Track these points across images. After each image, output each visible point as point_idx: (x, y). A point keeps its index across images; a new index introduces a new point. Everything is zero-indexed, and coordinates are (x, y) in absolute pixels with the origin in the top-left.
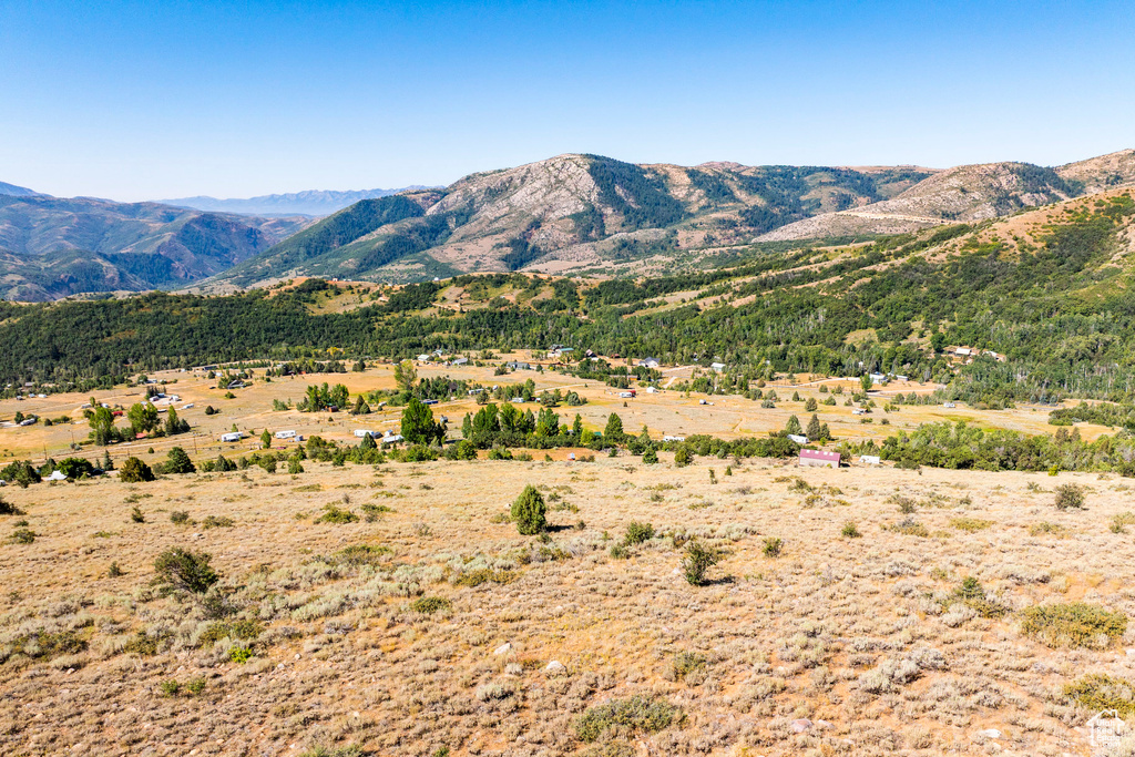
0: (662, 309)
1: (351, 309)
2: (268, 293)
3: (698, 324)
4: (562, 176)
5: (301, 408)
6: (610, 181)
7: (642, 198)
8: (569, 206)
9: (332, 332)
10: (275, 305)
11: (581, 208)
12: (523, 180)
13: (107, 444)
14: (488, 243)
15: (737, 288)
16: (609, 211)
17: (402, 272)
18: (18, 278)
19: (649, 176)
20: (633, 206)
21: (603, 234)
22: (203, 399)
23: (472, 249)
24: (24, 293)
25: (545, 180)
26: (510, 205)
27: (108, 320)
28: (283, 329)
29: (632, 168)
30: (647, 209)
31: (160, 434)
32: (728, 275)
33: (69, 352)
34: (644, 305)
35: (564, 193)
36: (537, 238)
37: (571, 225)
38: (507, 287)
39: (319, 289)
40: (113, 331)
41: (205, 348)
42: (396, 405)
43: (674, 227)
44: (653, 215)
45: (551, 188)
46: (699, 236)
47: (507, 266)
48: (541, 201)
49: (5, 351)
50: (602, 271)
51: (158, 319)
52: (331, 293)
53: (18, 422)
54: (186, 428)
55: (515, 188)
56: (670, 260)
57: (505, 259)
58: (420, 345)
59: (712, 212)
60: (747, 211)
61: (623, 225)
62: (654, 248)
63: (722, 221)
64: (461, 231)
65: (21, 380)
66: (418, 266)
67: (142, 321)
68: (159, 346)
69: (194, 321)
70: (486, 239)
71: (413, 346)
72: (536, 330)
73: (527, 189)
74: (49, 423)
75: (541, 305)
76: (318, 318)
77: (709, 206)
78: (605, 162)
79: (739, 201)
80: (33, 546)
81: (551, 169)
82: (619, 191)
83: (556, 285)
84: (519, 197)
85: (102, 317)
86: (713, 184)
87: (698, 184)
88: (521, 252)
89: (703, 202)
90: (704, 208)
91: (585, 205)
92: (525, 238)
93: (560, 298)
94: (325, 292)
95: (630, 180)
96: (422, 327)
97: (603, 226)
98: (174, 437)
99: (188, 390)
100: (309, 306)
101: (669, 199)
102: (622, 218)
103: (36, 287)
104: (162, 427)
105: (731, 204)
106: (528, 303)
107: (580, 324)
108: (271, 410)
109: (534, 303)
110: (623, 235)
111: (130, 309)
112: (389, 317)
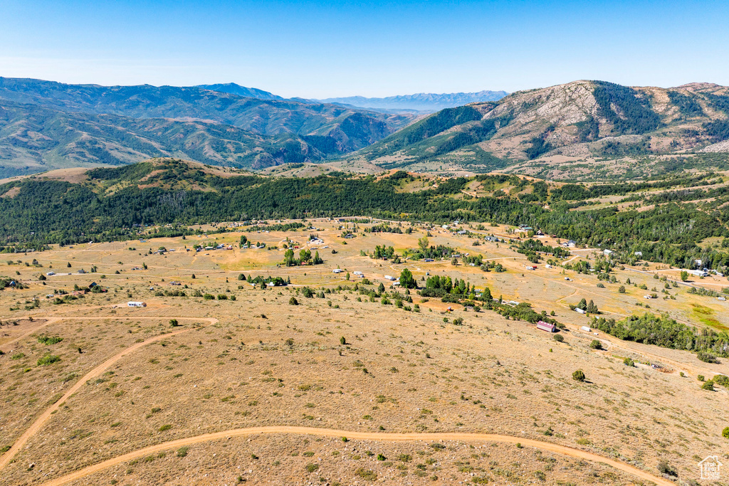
0: (593, 208)
1: (417, 191)
2: (376, 178)
3: (611, 221)
4: (574, 96)
5: (371, 257)
6: (607, 100)
7: (630, 112)
8: (576, 116)
9: (405, 204)
10: (378, 186)
11: (584, 118)
12: (548, 98)
13: (290, 266)
14: (517, 140)
15: (648, 198)
16: (604, 121)
17: (461, 157)
18: (260, 149)
19: (638, 96)
20: (622, 118)
21: (597, 136)
22: (333, 243)
23: (507, 143)
24: (262, 158)
25: (562, 99)
26: (537, 115)
27: (299, 189)
28: (380, 200)
29: (627, 90)
30: (632, 120)
31: (310, 264)
32: (650, 186)
33: (280, 204)
34: (585, 203)
35: (574, 108)
36: (551, 138)
37: (575, 130)
38: (507, 183)
39: (403, 177)
40: (300, 195)
41: (341, 207)
42: (414, 260)
43: (648, 134)
44: (635, 125)
45: (565, 104)
46: (667, 141)
47: (528, 156)
48: (558, 112)
49: (253, 201)
50: (585, 166)
51: (322, 190)
52: (409, 180)
53: (258, 246)
54: (321, 262)
55: (542, 103)
56: (634, 161)
57: (527, 151)
58: (448, 217)
59: (681, 124)
60: (709, 124)
61: (612, 131)
62: (631, 148)
63: (687, 131)
64: (502, 131)
65: (259, 217)
66: (472, 153)
67: (314, 190)
68: (320, 204)
69: (338, 192)
70: (517, 137)
71: (444, 217)
72: (515, 213)
73: (550, 104)
74: (269, 249)
75: (522, 197)
76: (399, 195)
77: (681, 119)
78: (606, 87)
79: (705, 115)
81: (567, 91)
82: (613, 107)
83: (535, 185)
84: (543, 110)
85: (296, 187)
86: (686, 102)
87: (675, 102)
88: (538, 148)
89: (676, 116)
90: (676, 120)
91: (587, 116)
92: (543, 137)
93: (536, 193)
94: (405, 179)
95: (623, 99)
96: (452, 205)
97: (597, 131)
98: (316, 266)
99: (328, 236)
100: (396, 187)
101: (650, 114)
102: (612, 126)
103: (268, 155)
104: (312, 260)
105: (698, 118)
106: (516, 196)
107: (543, 212)
108: (358, 255)
109: (519, 195)
110: (610, 139)
111: (309, 183)
112: (436, 197)
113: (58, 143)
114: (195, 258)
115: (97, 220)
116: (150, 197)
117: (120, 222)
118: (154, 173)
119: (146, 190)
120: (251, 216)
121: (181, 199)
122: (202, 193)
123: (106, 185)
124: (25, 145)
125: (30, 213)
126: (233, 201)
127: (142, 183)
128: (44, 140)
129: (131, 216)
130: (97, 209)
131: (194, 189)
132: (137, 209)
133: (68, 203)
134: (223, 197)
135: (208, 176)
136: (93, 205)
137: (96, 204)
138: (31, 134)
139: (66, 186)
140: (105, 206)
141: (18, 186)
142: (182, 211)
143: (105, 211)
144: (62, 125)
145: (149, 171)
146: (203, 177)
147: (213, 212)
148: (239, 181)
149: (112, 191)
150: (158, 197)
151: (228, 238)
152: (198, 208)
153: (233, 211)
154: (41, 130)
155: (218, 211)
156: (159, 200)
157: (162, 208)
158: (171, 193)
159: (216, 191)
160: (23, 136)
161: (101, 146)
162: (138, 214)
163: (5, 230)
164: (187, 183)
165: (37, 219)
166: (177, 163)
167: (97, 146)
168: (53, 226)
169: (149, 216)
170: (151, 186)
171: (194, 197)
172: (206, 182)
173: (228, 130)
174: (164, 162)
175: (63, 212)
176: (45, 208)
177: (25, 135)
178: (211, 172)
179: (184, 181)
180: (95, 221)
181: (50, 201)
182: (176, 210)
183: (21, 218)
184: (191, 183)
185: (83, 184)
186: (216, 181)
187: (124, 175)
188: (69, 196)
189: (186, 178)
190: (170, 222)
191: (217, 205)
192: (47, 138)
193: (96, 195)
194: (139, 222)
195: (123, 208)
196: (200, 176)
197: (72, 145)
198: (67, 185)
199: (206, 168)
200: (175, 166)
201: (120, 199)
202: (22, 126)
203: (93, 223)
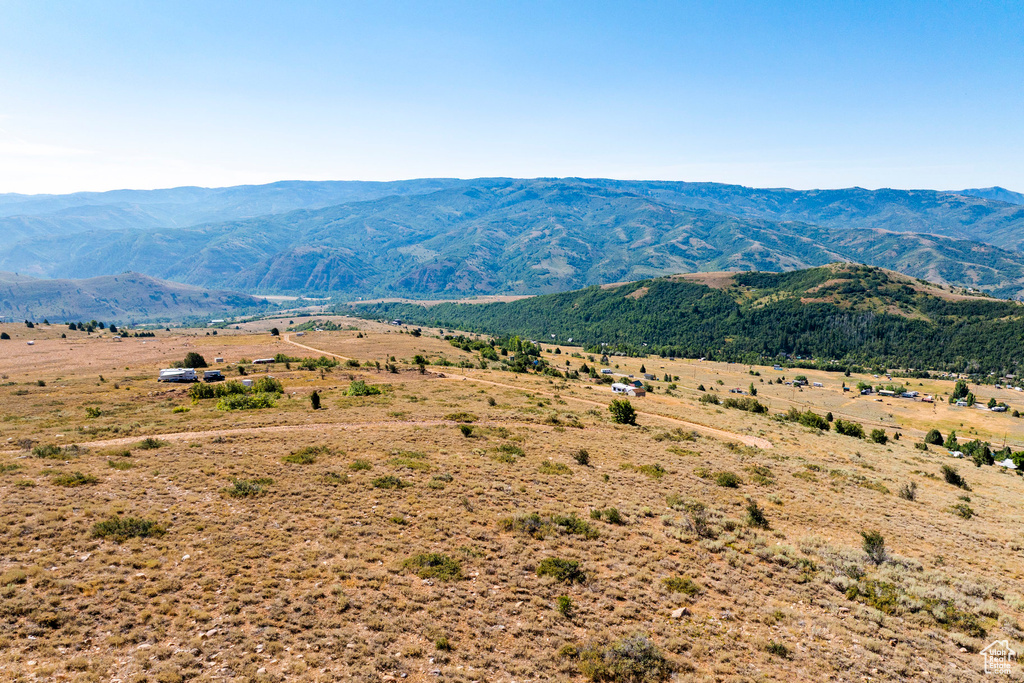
49: (999, 343)
53: (990, 407)
65: (1004, 371)
74: (1017, 414)
80: (969, 522)
113: (721, 253)
114: (853, 401)
115: (731, 340)
116: (815, 316)
117: (761, 346)
118: (830, 283)
119: (812, 306)
120: (989, 368)
121: (864, 325)
122: (904, 320)
123: (757, 295)
124: (683, 254)
125: (650, 319)
126: (957, 339)
127: (809, 295)
128: (705, 248)
129: (778, 341)
130: (734, 324)
131: (890, 312)
132: (790, 332)
133: (699, 312)
134: (939, 330)
135: (919, 296)
136: (732, 318)
137: (734, 317)
138: (693, 241)
139: (703, 291)
140: (746, 322)
141: (647, 286)
142: (861, 345)
143: (744, 328)
144: (731, 232)
145: (823, 279)
146: (909, 296)
147: (916, 352)
148: (975, 309)
149: (761, 303)
150: (828, 318)
151: (930, 386)
152: (891, 343)
153: (952, 355)
154: (706, 237)
155: (924, 352)
156: (828, 323)
157: (830, 335)
158: (850, 315)
159: (928, 320)
160: (683, 243)
161: (774, 261)
162: (790, 339)
163: (617, 336)
164: (880, 302)
165: (655, 328)
166: (870, 270)
167: (768, 259)
168: (672, 340)
169: (807, 344)
170: (820, 300)
171: (887, 324)
172: (914, 304)
173: (975, 249)
174: (850, 268)
175: (690, 322)
176: (670, 315)
177: (686, 242)
178: (926, 290)
179: (876, 300)
180: (727, 340)
181: (678, 307)
182: (852, 342)
183: (638, 325)
184: (887, 304)
185: (726, 290)
186: (931, 304)
187: (785, 283)
188: (703, 304)
189: (879, 294)
190: (838, 357)
191: (924, 342)
192: (709, 247)
193: (738, 306)
194: (789, 350)
195: (770, 328)
196: (905, 294)
197: (737, 256)
198: (705, 289)
199: (919, 284)
200: (866, 276)
201: (769, 314)
202: (686, 232)
203: (724, 343)
